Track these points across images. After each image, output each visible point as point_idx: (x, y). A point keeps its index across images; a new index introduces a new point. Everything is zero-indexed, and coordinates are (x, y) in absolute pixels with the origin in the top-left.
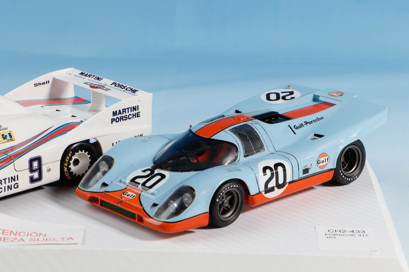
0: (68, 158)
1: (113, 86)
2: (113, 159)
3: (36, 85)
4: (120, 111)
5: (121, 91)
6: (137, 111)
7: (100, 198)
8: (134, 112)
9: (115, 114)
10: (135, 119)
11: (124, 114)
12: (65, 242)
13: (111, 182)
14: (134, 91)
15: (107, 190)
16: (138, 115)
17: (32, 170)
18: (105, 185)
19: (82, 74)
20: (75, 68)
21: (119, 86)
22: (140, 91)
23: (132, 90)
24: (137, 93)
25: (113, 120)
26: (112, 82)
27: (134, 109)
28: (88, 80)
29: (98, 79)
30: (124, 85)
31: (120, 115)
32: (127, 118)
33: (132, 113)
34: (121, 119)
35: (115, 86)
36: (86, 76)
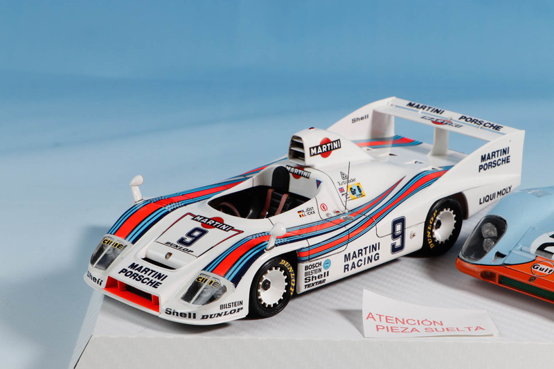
0: (432, 219)
1: (463, 120)
2: (505, 221)
3: (354, 121)
4: (489, 155)
5: (478, 127)
6: (507, 155)
7: (498, 273)
8: (504, 156)
9: (483, 159)
10: (505, 165)
11: (494, 159)
12: (473, 332)
13: (510, 252)
14: (497, 128)
15: (506, 262)
16: (507, 160)
17: (394, 236)
18: (499, 255)
19: (410, 105)
20: (397, 97)
21: (472, 120)
22: (505, 127)
23: (492, 125)
24: (501, 130)
25: (481, 167)
26: (461, 116)
27: (505, 151)
28: (422, 112)
29: (437, 111)
30: (479, 120)
31: (489, 161)
32: (495, 164)
33: (501, 158)
34: (490, 165)
35: (466, 120)
36: (418, 107)
